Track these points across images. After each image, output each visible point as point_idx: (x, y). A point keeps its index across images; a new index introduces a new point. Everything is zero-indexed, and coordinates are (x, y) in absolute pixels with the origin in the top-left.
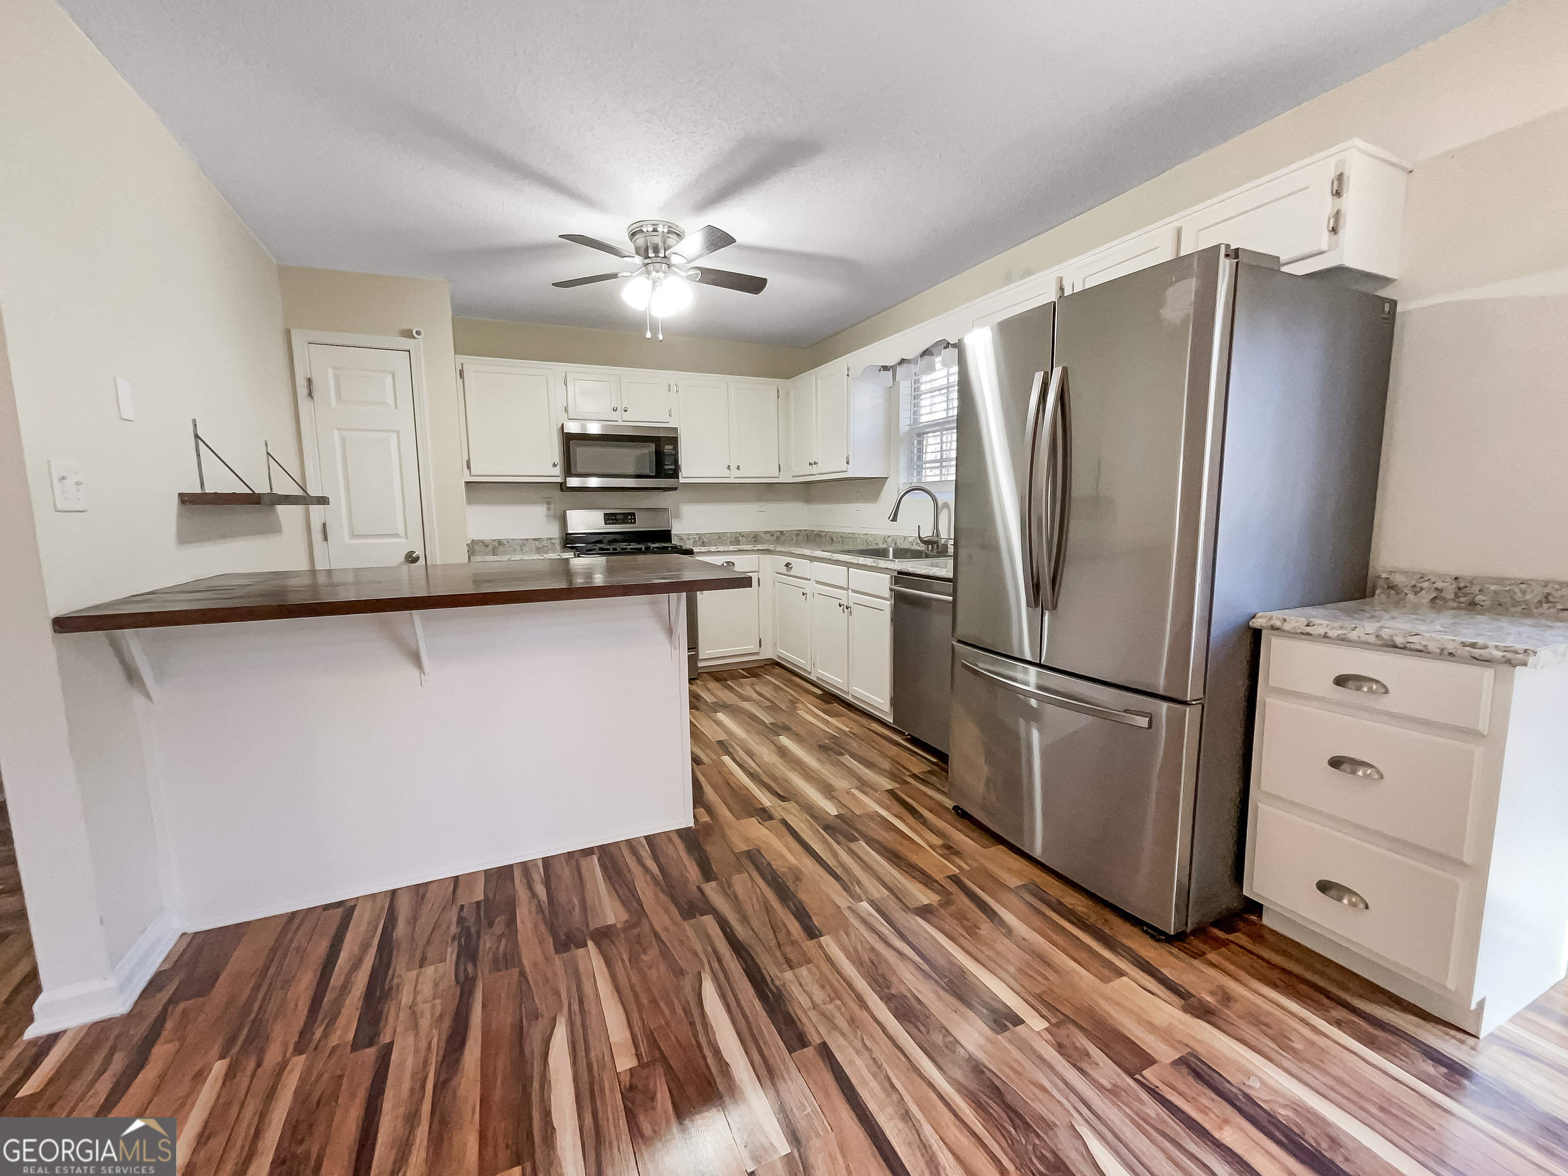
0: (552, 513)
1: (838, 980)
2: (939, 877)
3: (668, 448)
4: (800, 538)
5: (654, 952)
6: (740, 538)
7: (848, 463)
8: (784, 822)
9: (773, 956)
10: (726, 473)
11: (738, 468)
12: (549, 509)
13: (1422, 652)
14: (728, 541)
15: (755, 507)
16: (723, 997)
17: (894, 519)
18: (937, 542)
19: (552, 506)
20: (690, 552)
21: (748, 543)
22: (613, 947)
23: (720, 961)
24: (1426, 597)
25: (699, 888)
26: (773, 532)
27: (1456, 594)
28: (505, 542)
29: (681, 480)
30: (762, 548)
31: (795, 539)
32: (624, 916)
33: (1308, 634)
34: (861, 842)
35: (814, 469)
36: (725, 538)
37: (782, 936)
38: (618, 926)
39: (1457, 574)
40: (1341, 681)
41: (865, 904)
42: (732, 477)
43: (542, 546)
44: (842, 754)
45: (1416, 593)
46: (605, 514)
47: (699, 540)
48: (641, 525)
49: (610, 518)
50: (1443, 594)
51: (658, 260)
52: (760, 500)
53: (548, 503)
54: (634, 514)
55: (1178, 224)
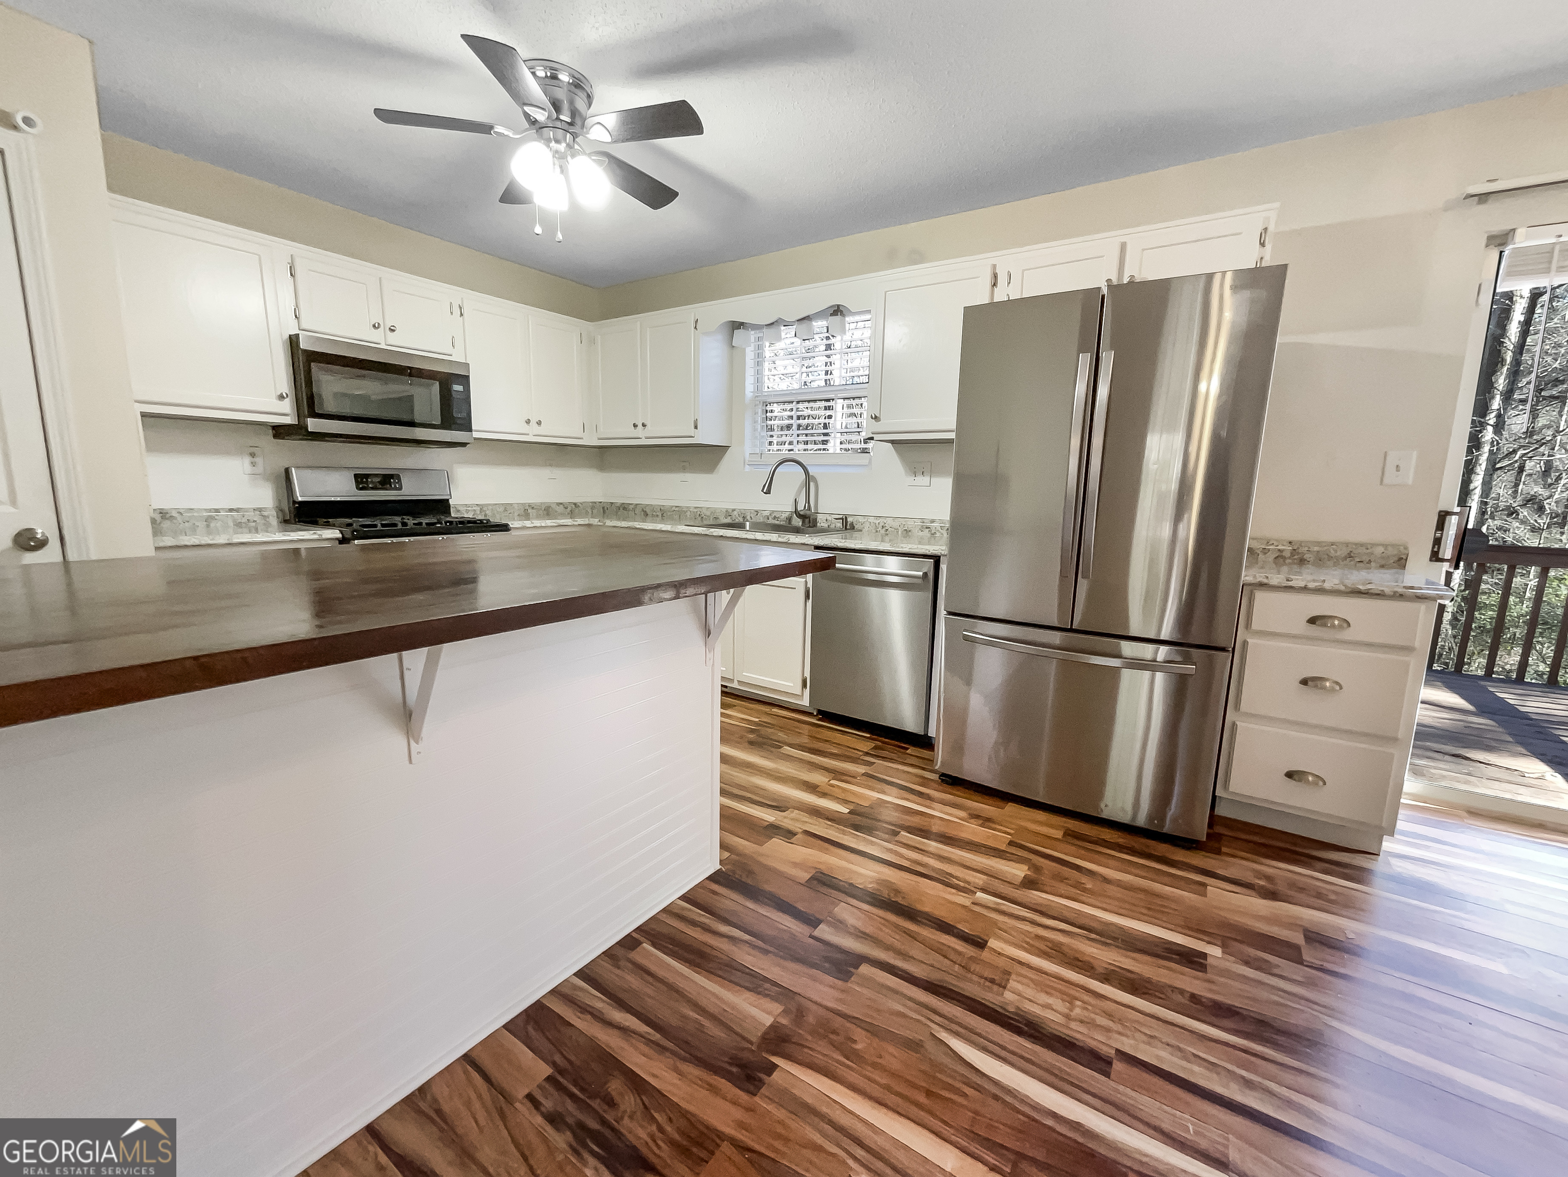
0: (260, 469)
1: (1050, 980)
2: (1003, 847)
3: (458, 388)
4: (595, 511)
5: (859, 1034)
6: (530, 511)
7: (696, 427)
8: (807, 833)
9: (971, 981)
10: (525, 428)
11: (539, 423)
12: (253, 464)
13: (1380, 595)
14: (516, 514)
15: (546, 473)
16: (985, 1050)
17: (768, 492)
18: (809, 517)
19: (259, 460)
20: (504, 528)
21: (538, 517)
22: (806, 1050)
23: (935, 1012)
24: (1271, 557)
25: (811, 937)
26: (566, 503)
27: (1291, 553)
28: (174, 514)
29: (475, 435)
30: (582, 523)
31: (590, 512)
32: (778, 1008)
33: (1291, 587)
34: (902, 833)
35: (640, 432)
36: (512, 511)
37: (952, 956)
38: (784, 1021)
39: (1291, 539)
40: (1312, 621)
41: (979, 894)
42: (532, 434)
43: (244, 520)
44: (780, 747)
45: (1265, 553)
46: (355, 475)
47: (481, 512)
48: (410, 490)
49: (362, 480)
50: (1284, 554)
51: (558, 124)
52: (551, 465)
53: (253, 455)
54: (398, 477)
55: (1123, 239)
